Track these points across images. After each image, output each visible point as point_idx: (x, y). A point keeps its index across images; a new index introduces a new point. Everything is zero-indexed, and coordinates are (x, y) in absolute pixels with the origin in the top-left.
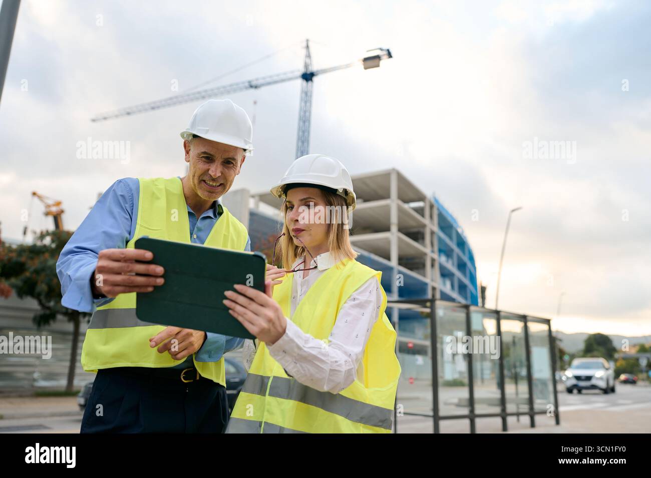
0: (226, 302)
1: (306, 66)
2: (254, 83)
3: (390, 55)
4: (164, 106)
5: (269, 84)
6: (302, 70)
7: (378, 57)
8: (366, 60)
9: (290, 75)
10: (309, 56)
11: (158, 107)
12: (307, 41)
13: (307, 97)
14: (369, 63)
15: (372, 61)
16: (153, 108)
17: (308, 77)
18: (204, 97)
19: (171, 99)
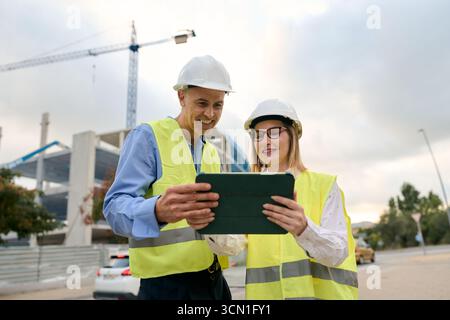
0: (265, 212)
1: (133, 40)
2: (93, 52)
3: (194, 35)
4: (18, 68)
5: (104, 52)
6: (129, 43)
7: (185, 36)
8: (177, 37)
9: (121, 47)
10: (134, 33)
11: (14, 68)
12: (133, 22)
13: (134, 63)
14: (180, 39)
15: (181, 38)
16: (10, 69)
17: (134, 48)
18: (52, 62)
19: (25, 62)
